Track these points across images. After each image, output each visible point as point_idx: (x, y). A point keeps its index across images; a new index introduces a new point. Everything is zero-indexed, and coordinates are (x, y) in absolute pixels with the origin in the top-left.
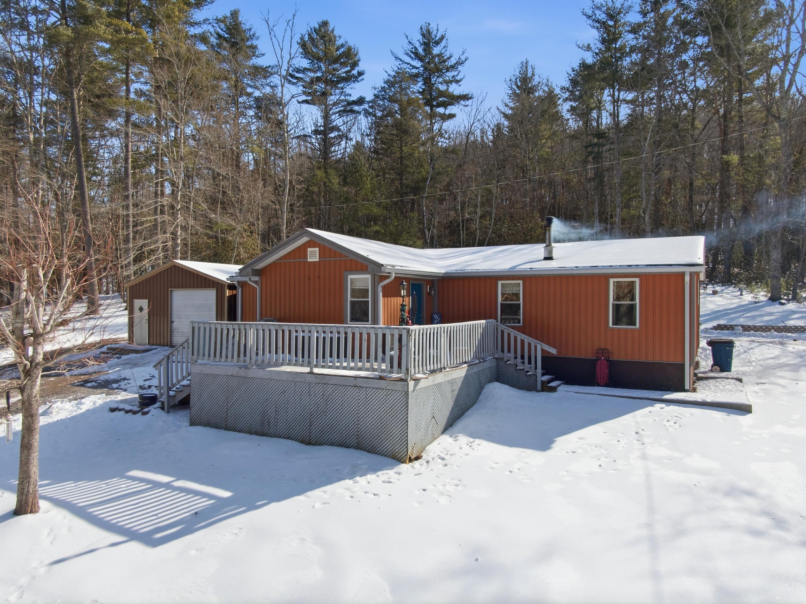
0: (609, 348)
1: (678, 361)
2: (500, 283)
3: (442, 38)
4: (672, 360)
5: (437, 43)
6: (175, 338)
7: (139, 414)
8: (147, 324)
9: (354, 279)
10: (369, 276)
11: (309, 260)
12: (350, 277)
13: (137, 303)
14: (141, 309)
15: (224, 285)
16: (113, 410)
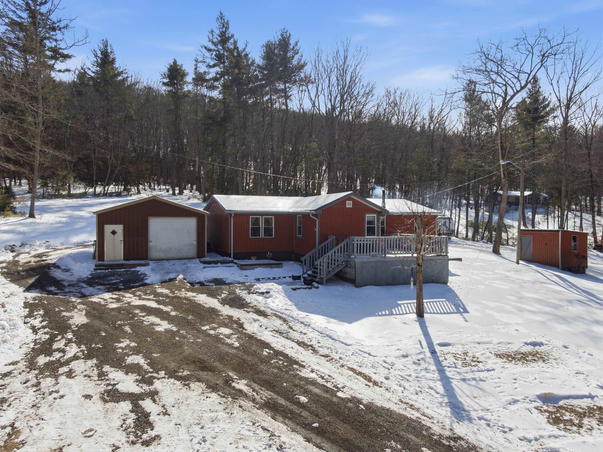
6: (153, 253)
7: (313, 289)
8: (122, 244)
9: (368, 216)
10: (375, 215)
11: (347, 207)
12: (367, 215)
13: (108, 228)
14: (114, 233)
15: (204, 215)
16: (294, 289)
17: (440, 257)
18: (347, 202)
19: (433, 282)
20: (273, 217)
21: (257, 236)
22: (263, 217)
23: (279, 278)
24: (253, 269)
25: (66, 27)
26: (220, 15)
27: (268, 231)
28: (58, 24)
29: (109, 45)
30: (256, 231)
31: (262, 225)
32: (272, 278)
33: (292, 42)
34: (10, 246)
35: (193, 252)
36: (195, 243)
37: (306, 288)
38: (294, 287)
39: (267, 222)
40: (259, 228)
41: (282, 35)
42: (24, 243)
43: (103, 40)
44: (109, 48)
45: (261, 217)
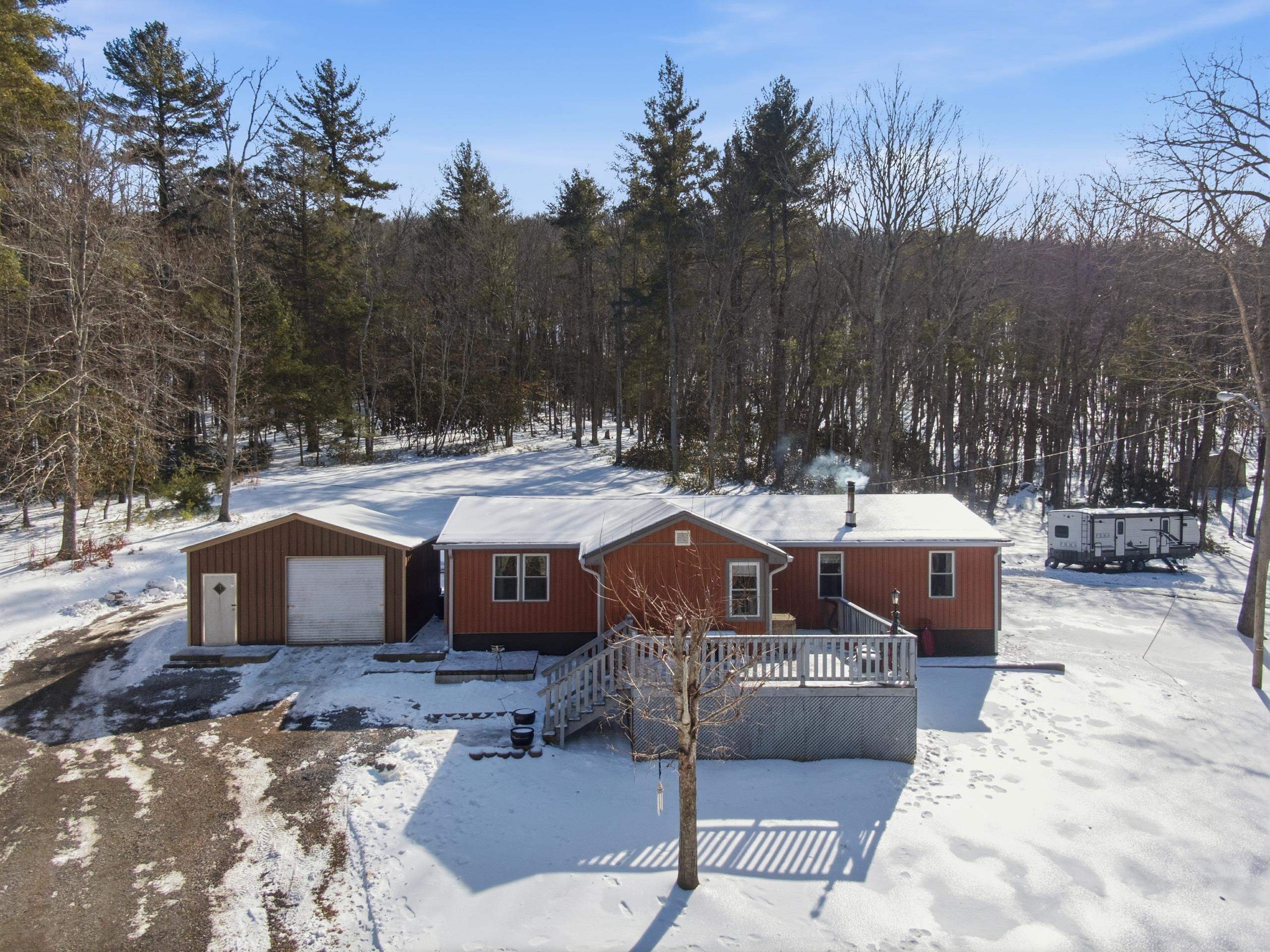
0: (929, 617)
1: (989, 628)
2: (820, 553)
3: (352, 89)
4: (984, 627)
5: (345, 95)
6: (299, 632)
7: (527, 757)
8: (236, 611)
9: (737, 566)
10: (757, 564)
11: (676, 544)
12: (732, 564)
13: (209, 580)
14: (219, 589)
15: (401, 551)
16: (477, 757)
17: (889, 691)
18: (677, 532)
19: (864, 756)
20: (548, 555)
21: (510, 598)
22: (525, 555)
23: (489, 715)
24: (458, 682)
25: (384, 133)
26: (665, 64)
27: (535, 588)
28: (368, 129)
29: (473, 153)
30: (507, 588)
31: (521, 574)
32: (470, 716)
33: (799, 103)
34: (114, 594)
35: (376, 630)
36: (382, 609)
37: (505, 756)
38: (477, 750)
39: (534, 566)
40: (515, 580)
41: (776, 91)
42: (151, 584)
43: (462, 145)
44: (473, 158)
45: (518, 556)
